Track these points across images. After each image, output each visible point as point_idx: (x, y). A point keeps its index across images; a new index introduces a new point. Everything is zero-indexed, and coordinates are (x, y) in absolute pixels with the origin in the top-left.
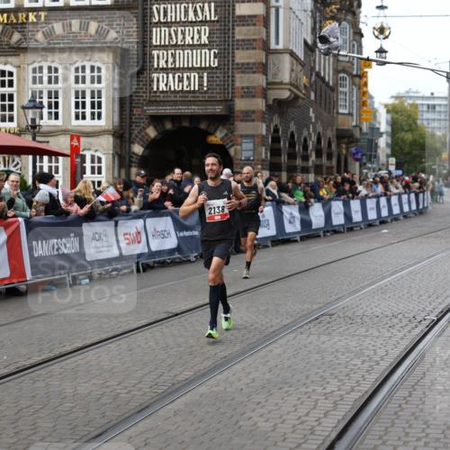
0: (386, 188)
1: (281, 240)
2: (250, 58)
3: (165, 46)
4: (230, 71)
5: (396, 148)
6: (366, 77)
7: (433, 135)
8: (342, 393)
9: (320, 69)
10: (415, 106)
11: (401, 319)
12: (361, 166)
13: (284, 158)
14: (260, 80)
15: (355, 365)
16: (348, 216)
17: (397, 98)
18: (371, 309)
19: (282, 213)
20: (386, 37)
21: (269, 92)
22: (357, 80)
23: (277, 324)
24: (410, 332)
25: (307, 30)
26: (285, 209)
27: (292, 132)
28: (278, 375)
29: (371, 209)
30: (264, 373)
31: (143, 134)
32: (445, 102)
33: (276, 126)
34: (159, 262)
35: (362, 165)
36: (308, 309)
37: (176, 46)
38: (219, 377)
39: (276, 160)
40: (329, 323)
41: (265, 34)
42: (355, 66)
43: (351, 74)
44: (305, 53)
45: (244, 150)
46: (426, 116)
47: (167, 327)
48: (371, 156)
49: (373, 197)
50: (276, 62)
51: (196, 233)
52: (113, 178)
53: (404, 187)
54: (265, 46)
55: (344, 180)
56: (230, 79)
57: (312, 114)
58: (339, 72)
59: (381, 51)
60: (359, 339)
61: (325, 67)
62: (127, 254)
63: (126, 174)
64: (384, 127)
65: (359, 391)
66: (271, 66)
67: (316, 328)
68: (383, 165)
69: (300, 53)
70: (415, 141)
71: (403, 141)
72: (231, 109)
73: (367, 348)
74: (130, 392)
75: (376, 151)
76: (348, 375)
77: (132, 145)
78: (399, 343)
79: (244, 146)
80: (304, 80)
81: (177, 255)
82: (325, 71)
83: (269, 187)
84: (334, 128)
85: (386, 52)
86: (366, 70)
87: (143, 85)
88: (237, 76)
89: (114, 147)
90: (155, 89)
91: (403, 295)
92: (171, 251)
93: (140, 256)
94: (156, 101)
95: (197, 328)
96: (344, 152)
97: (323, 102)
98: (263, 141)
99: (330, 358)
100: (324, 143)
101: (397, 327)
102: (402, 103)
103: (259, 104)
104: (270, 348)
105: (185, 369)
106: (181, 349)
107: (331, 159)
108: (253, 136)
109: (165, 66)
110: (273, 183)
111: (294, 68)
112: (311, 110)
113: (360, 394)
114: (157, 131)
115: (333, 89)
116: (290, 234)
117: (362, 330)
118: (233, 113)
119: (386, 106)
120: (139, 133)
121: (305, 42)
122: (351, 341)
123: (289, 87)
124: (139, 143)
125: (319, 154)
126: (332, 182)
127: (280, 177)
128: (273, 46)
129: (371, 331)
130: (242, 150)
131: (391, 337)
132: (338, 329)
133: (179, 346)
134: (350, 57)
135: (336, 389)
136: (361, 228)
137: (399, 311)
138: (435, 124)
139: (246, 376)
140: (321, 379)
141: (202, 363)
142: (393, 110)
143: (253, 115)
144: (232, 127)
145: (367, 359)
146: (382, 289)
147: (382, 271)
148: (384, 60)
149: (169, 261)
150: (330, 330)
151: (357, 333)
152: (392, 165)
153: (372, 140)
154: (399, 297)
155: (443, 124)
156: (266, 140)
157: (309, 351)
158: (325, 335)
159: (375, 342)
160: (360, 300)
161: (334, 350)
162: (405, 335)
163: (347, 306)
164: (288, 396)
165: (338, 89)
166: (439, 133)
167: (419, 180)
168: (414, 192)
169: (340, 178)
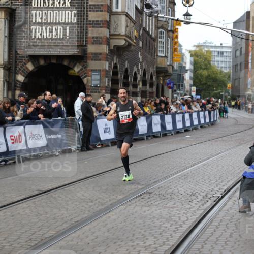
0: (190, 108)
2: (98, 17)
4: (85, 26)
5: (196, 81)
6: (177, 32)
7: (221, 72)
8: (157, 246)
9: (146, 25)
10: (210, 52)
11: (197, 196)
12: (172, 92)
13: (121, 86)
14: (105, 32)
15: (166, 227)
16: (163, 126)
17: (197, 46)
18: (178, 189)
20: (191, 5)
22: (171, 33)
23: (114, 199)
24: (203, 205)
27: (127, 68)
28: (114, 233)
29: (179, 121)
30: (104, 232)
31: (24, 67)
32: (230, 50)
33: (116, 64)
34: (34, 156)
35: (174, 92)
36: (135, 189)
38: (73, 235)
39: (115, 87)
40: (149, 198)
41: (109, 1)
42: (170, 25)
43: (167, 30)
44: (136, 15)
45: (93, 80)
46: (217, 59)
47: (38, 201)
48: (180, 85)
49: (180, 113)
50: (116, 20)
51: (60, 136)
52: (3, 97)
53: (201, 107)
54: (109, 9)
55: (161, 101)
56: (85, 31)
57: (140, 57)
58: (159, 28)
59: (187, 15)
60: (169, 210)
61: (150, 25)
62: (12, 150)
63: (12, 95)
64: (188, 66)
65: (168, 245)
66: (112, 23)
67: (140, 202)
68: (188, 91)
69: (133, 14)
70: (209, 76)
71: (201, 76)
72: (85, 51)
74: (12, 245)
75: (183, 82)
76: (160, 234)
77: (17, 75)
78: (195, 213)
79: (94, 77)
80: (135, 33)
81: (46, 151)
82: (149, 27)
84: (155, 66)
85: (191, 15)
86: (177, 27)
88: (90, 29)
89: (4, 76)
91: (199, 180)
92: (41, 149)
93: (20, 151)
95: (59, 201)
96: (161, 82)
97: (148, 48)
98: (106, 74)
99: (149, 222)
100: (148, 76)
101: (195, 201)
102: (202, 51)
103: (104, 49)
105: (50, 229)
106: (48, 216)
107: (153, 87)
108: (100, 70)
110: (113, 103)
111: (128, 25)
112: (140, 53)
113: (169, 247)
114: (34, 65)
115: (154, 40)
117: (171, 204)
118: (87, 54)
119: (190, 52)
120: (21, 67)
121: (136, 8)
122: (164, 211)
123: (124, 37)
124: (21, 74)
125: (144, 84)
126: (153, 103)
128: (114, 9)
129: (177, 204)
131: (190, 208)
132: (155, 202)
133: (46, 213)
134: (166, 18)
135: (153, 243)
136: (172, 134)
137: (196, 191)
138: (223, 65)
139: (92, 234)
140: (142, 237)
141: (62, 225)
142: (195, 54)
143: (100, 56)
144: (85, 64)
145: (174, 223)
146: (185, 175)
147: (185, 163)
148: (189, 21)
149: (41, 155)
150: (149, 203)
151: (168, 205)
152: (194, 91)
153: (180, 74)
154: (196, 181)
155: (228, 65)
156: (109, 73)
157: (135, 218)
158: (146, 206)
159: (180, 211)
160: (170, 183)
161: (152, 216)
162: (200, 207)
163: (162, 187)
164: (120, 248)
165: (158, 40)
166: (225, 71)
167: (212, 102)
168: (208, 110)
169: (158, 100)
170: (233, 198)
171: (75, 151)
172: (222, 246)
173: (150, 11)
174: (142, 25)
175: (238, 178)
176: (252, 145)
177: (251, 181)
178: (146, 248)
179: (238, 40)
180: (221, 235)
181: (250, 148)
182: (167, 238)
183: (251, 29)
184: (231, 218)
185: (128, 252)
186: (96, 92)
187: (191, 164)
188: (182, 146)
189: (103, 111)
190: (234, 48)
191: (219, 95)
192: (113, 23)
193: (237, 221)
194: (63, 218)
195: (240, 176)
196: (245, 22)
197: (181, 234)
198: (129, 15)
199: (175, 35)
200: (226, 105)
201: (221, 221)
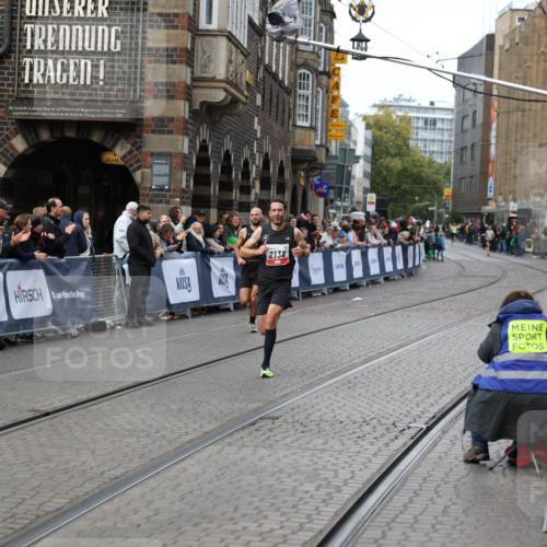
0: (362, 237)
1: (207, 308)
2: (168, 40)
3: (42, 18)
4: (139, 59)
5: (377, 180)
6: (338, 75)
7: (431, 162)
8: (286, 532)
9: (270, 59)
10: (408, 120)
11: (375, 427)
12: (326, 204)
13: (214, 189)
14: (183, 73)
15: (307, 492)
16: (304, 276)
17: (381, 107)
18: (333, 411)
19: (210, 268)
20: (368, 20)
21: (195, 91)
22: (324, 78)
23: (195, 430)
24: (387, 445)
25: (254, 4)
26: (215, 263)
27: (228, 151)
28: (194, 505)
29: (339, 266)
30: (173, 502)
31: (6, 146)
32: (450, 116)
33: (204, 141)
34: (23, 336)
35: (328, 203)
36: (240, 409)
37: (60, 18)
38: (106, 507)
39: (202, 191)
40: (271, 430)
41: (191, 7)
42: (322, 60)
43: (316, 70)
44: (250, 37)
45: (155, 175)
46: (423, 134)
47: (32, 432)
48: (341, 188)
50: (206, 48)
54: (192, 24)
55: (301, 222)
56: (139, 70)
57: (257, 126)
58: (299, 67)
59: (360, 39)
60: (313, 455)
61: (279, 60)
64: (361, 149)
65: (310, 530)
66: (198, 54)
67: (251, 437)
68: (358, 203)
69: (242, 36)
70: (405, 170)
71: (389, 169)
72: (137, 114)
73: (325, 468)
75: (348, 183)
76: (294, 507)
78: (370, 462)
79: (157, 169)
80: (247, 76)
81: (51, 326)
82: (277, 65)
83: (191, 230)
84: (289, 148)
85: (367, 40)
87: (8, 74)
88: (148, 66)
90: (27, 81)
91: (379, 392)
92: (43, 320)
94: (27, 98)
95: (76, 435)
96: (302, 183)
97: (274, 109)
98: (184, 162)
99: (270, 481)
100: (273, 169)
101: (370, 438)
102: (391, 117)
103: (181, 109)
104: (183, 465)
106: (52, 465)
107: (284, 193)
108: (169, 155)
109: (42, 48)
110: (197, 225)
111: (233, 58)
112: (256, 119)
113: (312, 534)
114: (28, 143)
115: (288, 91)
116: (219, 299)
117: (319, 442)
118: (142, 120)
119: (365, 118)
121: (251, 21)
122: (303, 457)
123: (224, 85)
125: (265, 184)
127: (207, 215)
128: (203, 25)
129: (331, 442)
130: (152, 175)
131: (359, 452)
132: (283, 439)
133: (49, 460)
134: (314, 46)
135: (277, 527)
136: (323, 294)
137: (373, 415)
138: (435, 147)
139: (147, 506)
140: (255, 512)
141: (82, 485)
142: (375, 124)
143: (171, 124)
144: (138, 140)
145: (324, 483)
146: (349, 382)
147: (350, 356)
148: (363, 52)
149: (38, 335)
150: (271, 441)
151: (311, 446)
152: (371, 203)
153: (343, 167)
154: (374, 395)
155: (446, 147)
156: (188, 161)
157: (240, 471)
158: (265, 447)
159: (337, 459)
160: (317, 397)
161: (276, 469)
162: (380, 450)
163: (298, 406)
164: (207, 535)
165: (295, 91)
166: (439, 160)
167: (409, 227)
168: (401, 243)
169: (295, 220)
170: (452, 432)
171: (113, 328)
172: (427, 535)
173: (280, 29)
174: (262, 59)
175: (462, 388)
176: (495, 319)
177: (488, 395)
178: (263, 536)
179: (469, 95)
180: (425, 510)
181: (490, 326)
182: (309, 516)
183: (496, 72)
184: (447, 475)
185: (223, 544)
186: (161, 202)
187: (362, 359)
188: (343, 319)
189: (176, 241)
190: (458, 112)
191: (425, 212)
192: (200, 54)
193: (459, 480)
194: (85, 470)
195: (468, 385)
196: (484, 57)
197: (339, 507)
198: (234, 37)
199: (332, 83)
200: (441, 233)
201: (425, 480)
